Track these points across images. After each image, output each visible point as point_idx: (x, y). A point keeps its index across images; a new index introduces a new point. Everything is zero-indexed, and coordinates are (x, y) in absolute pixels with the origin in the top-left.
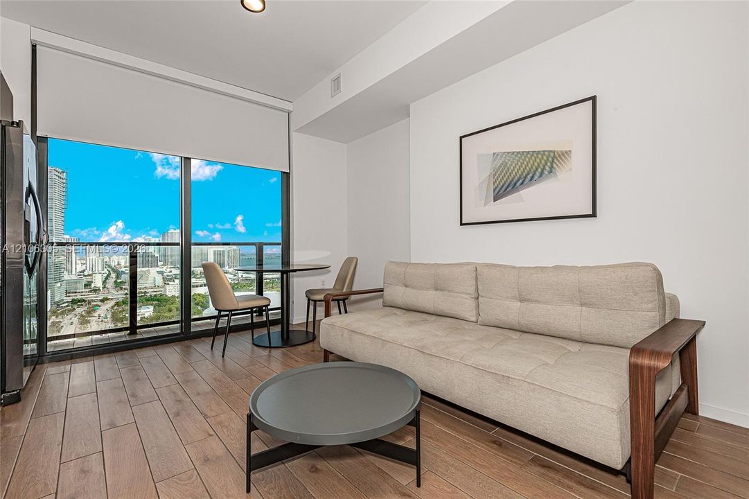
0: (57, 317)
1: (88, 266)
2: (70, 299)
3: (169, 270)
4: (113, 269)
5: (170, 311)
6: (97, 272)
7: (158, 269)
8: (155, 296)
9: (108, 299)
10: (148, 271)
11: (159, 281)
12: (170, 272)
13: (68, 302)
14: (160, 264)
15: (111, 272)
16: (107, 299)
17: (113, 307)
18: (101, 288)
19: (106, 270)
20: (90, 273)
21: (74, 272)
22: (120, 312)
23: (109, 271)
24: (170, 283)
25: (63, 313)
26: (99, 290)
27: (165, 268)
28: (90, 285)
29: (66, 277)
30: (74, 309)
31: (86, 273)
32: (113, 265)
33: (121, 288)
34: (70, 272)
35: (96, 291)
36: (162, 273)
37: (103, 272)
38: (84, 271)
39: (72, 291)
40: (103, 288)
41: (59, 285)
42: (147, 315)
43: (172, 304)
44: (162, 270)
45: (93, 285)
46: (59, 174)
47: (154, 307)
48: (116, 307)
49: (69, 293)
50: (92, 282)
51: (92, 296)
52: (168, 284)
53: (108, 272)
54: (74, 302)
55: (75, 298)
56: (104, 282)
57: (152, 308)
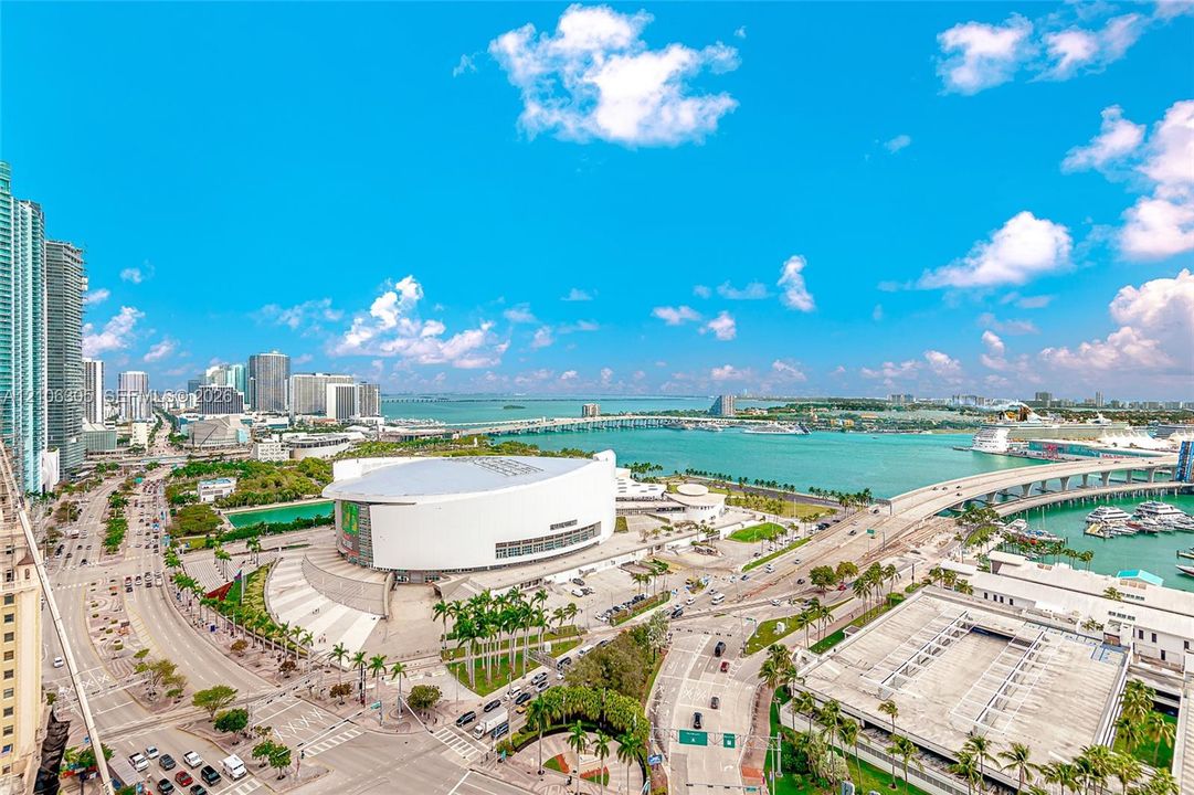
0: (71, 494)
1: (123, 410)
2: (92, 464)
3: (260, 418)
4: (165, 414)
5: (266, 486)
6: (138, 418)
7: (242, 416)
8: (240, 461)
9: (159, 465)
10: (227, 418)
11: (245, 436)
12: (264, 421)
13: (89, 469)
14: (246, 407)
15: (164, 421)
16: (157, 465)
17: (166, 480)
18: (146, 447)
19: (154, 416)
20: (128, 420)
21: (99, 419)
22: (180, 487)
23: (160, 419)
24: (264, 440)
25: (81, 488)
26: (143, 449)
27: (254, 414)
28: (128, 441)
29: (87, 427)
30: (101, 481)
31: (120, 421)
32: (165, 407)
33: (181, 448)
34: (93, 420)
35: (138, 450)
36: (249, 422)
37: (149, 419)
38: (117, 417)
39: (96, 451)
40: (149, 446)
41: (74, 440)
42: (225, 492)
43: (268, 474)
44: (249, 417)
45: (132, 442)
46: (73, 255)
47: (238, 480)
48: (172, 480)
49: (92, 454)
50: (131, 436)
51: (132, 460)
52: (261, 442)
53: (157, 420)
54: (100, 469)
55: (102, 462)
56: (151, 437)
57: (234, 482)
